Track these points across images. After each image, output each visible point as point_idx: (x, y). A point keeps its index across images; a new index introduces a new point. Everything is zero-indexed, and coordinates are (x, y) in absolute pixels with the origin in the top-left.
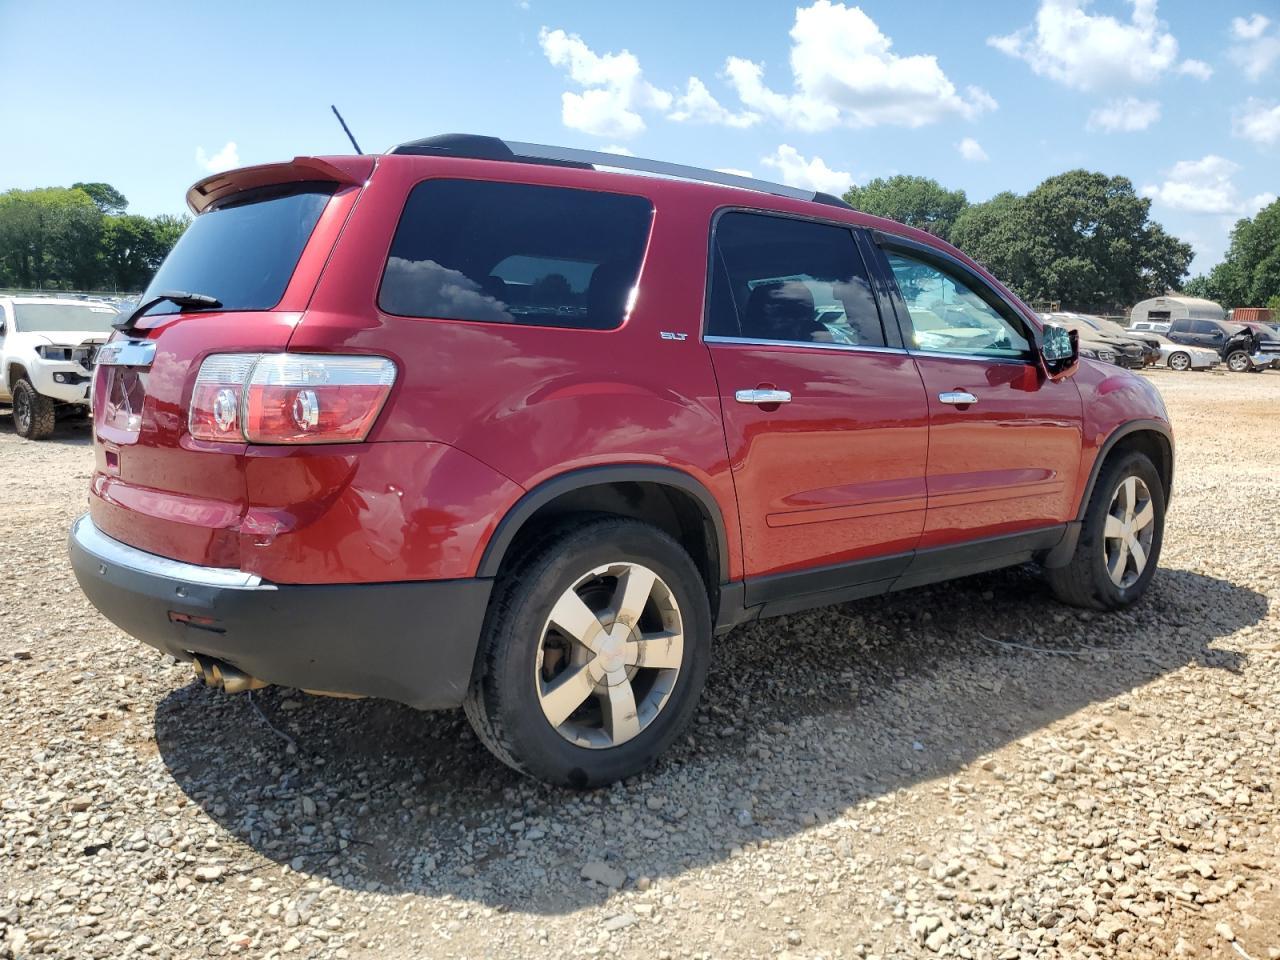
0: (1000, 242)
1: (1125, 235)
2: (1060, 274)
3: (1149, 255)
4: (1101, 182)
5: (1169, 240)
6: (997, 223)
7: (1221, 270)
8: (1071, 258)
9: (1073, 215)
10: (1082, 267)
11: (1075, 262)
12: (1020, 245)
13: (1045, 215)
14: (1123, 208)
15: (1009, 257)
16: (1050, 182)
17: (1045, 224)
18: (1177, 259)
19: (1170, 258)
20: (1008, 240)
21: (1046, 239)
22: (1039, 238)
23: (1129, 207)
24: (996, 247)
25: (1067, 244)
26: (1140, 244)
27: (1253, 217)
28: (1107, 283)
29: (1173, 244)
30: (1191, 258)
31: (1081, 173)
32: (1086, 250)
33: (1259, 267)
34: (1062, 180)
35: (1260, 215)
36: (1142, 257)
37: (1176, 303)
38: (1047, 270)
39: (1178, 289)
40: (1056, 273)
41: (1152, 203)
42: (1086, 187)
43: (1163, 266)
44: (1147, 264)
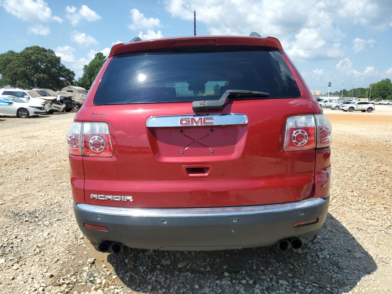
0: (14, 67)
1: (55, 67)
2: (38, 79)
3: (63, 74)
4: (45, 50)
5: (68, 70)
6: (12, 61)
7: (83, 79)
8: (40, 74)
9: (38, 60)
10: (44, 77)
11: (42, 75)
12: (22, 69)
13: (28, 59)
14: (53, 59)
15: (19, 72)
16: (27, 49)
17: (29, 62)
18: (71, 75)
19: (69, 75)
20: (17, 67)
21: (31, 68)
22: (28, 67)
23: (55, 59)
24: (13, 69)
25: (37, 69)
26: (60, 70)
27: (88, 65)
28: (53, 82)
29: (69, 71)
30: (75, 75)
31: (37, 47)
32: (43, 72)
33: (92, 78)
34: (31, 48)
35: (90, 64)
36: (61, 74)
37: (74, 88)
38: (33, 77)
39: (72, 84)
40: (36, 78)
41: (61, 58)
42: (40, 52)
43: (68, 77)
44: (63, 76)
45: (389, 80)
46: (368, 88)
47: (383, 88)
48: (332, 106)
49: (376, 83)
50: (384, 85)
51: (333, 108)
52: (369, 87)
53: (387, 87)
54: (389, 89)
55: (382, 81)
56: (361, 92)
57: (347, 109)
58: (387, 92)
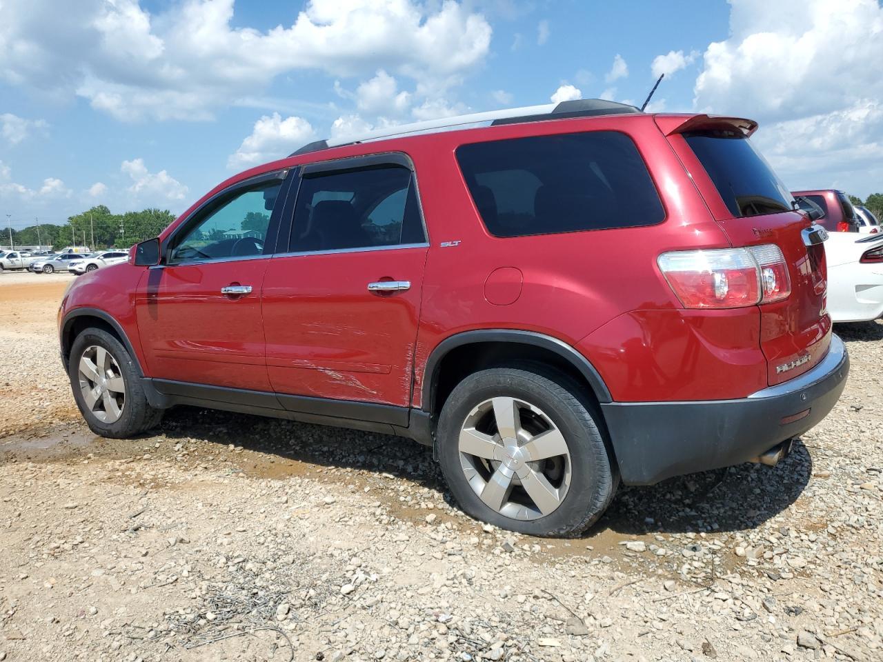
45: (106, 208)
46: (65, 225)
47: (98, 224)
48: (35, 266)
49: (80, 213)
50: (98, 219)
51: (41, 270)
52: (67, 223)
53: (105, 223)
54: (109, 227)
55: (91, 210)
56: (51, 234)
57: (84, 270)
58: (107, 232)
